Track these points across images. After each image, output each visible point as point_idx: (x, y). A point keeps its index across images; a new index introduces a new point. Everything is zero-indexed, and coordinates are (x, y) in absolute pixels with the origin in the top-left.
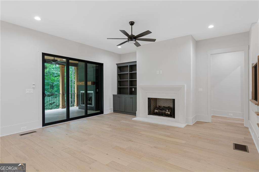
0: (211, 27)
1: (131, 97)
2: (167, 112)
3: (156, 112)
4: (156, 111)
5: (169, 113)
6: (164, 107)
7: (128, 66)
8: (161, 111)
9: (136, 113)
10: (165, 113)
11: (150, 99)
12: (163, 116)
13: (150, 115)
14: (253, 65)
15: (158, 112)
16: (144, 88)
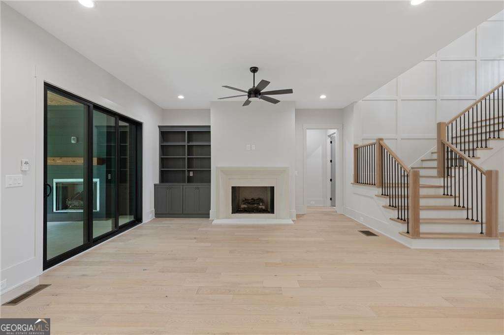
0: (323, 97)
1: (197, 186)
2: (260, 207)
3: (244, 208)
4: (243, 206)
5: (264, 207)
6: (252, 199)
7: (185, 132)
8: (251, 206)
9: (209, 214)
10: (258, 208)
11: (235, 189)
12: (255, 213)
13: (234, 213)
14: (355, 145)
15: (248, 207)
16: (225, 172)
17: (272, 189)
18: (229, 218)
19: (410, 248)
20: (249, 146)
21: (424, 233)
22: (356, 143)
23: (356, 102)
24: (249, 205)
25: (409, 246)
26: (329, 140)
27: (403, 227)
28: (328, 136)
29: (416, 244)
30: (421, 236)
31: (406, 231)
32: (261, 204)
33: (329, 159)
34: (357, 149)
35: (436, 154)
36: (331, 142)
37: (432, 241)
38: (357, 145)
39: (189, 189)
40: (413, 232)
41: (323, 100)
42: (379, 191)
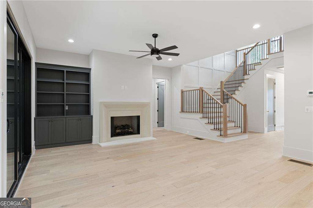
2: (130, 130)
4: (118, 131)
5: (132, 130)
7: (64, 71)
9: (92, 140)
10: (128, 131)
11: (113, 118)
12: (126, 135)
13: (113, 137)
14: (182, 90)
15: (122, 132)
16: (108, 106)
17: (138, 117)
18: (109, 141)
19: (224, 143)
20: (123, 86)
21: (229, 134)
22: (182, 89)
23: (182, 65)
24: (122, 130)
25: (223, 142)
26: (157, 86)
27: (218, 133)
28: (157, 83)
29: (227, 140)
30: (228, 136)
31: (220, 134)
32: (130, 129)
33: (157, 97)
34: (182, 92)
35: (220, 96)
36: (158, 87)
37: (232, 138)
38: (183, 90)
39: (72, 121)
40: (224, 134)
41: (170, 61)
42: (201, 115)
